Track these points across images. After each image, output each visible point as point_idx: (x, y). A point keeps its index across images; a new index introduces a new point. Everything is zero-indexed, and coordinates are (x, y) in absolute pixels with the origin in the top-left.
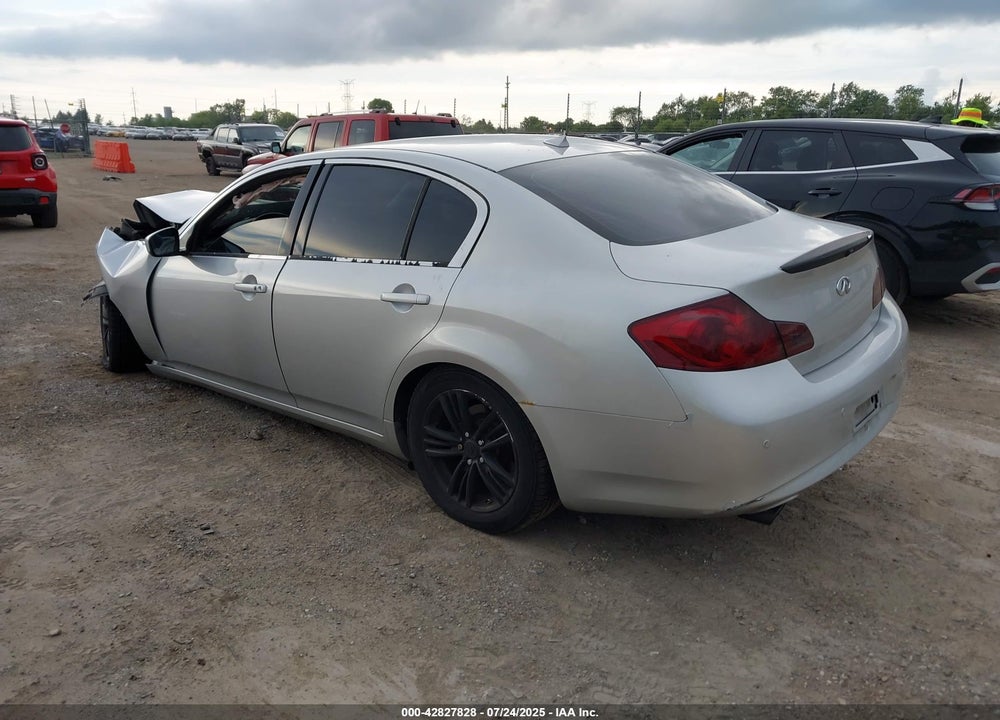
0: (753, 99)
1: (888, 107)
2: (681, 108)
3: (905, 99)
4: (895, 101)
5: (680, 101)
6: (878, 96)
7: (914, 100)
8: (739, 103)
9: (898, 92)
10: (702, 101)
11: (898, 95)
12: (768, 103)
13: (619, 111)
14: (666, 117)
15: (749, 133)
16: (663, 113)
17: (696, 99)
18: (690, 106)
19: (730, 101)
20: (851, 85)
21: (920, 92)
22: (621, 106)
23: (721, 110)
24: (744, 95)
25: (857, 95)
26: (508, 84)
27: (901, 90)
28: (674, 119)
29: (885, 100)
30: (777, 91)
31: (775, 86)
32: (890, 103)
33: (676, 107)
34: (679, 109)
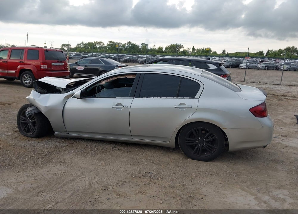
0: (104, 44)
1: (139, 48)
2: (83, 45)
3: (143, 46)
4: (141, 47)
5: (83, 43)
6: (137, 45)
7: (145, 47)
8: (100, 45)
9: (141, 44)
10: (89, 44)
11: (141, 45)
12: (108, 45)
13: (64, 45)
14: (79, 48)
15: (169, 61)
16: (78, 46)
17: (87, 43)
18: (86, 44)
19: (97, 44)
20: (129, 42)
21: (147, 45)
22: (64, 44)
23: (95, 46)
24: (101, 42)
25: (131, 45)
26: (27, 34)
27: (142, 44)
28: (81, 48)
29: (138, 46)
30: (111, 42)
31: (110, 41)
32: (140, 47)
33: (81, 45)
34: (82, 46)
